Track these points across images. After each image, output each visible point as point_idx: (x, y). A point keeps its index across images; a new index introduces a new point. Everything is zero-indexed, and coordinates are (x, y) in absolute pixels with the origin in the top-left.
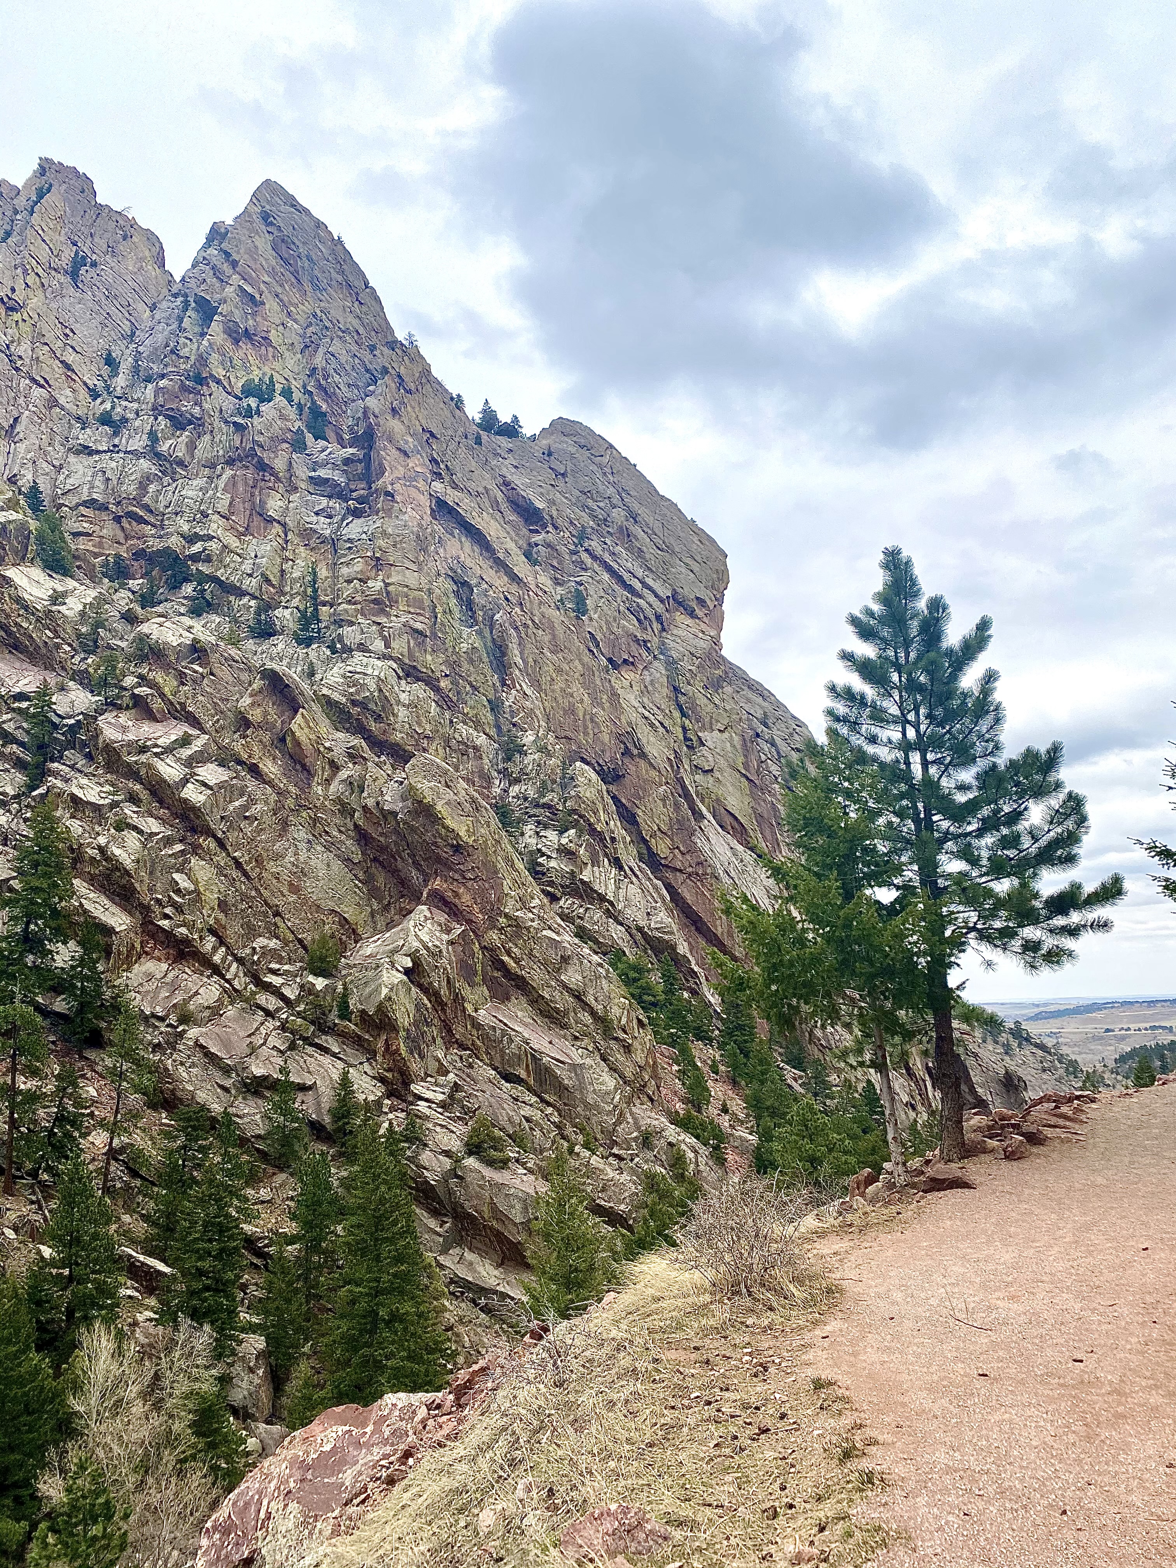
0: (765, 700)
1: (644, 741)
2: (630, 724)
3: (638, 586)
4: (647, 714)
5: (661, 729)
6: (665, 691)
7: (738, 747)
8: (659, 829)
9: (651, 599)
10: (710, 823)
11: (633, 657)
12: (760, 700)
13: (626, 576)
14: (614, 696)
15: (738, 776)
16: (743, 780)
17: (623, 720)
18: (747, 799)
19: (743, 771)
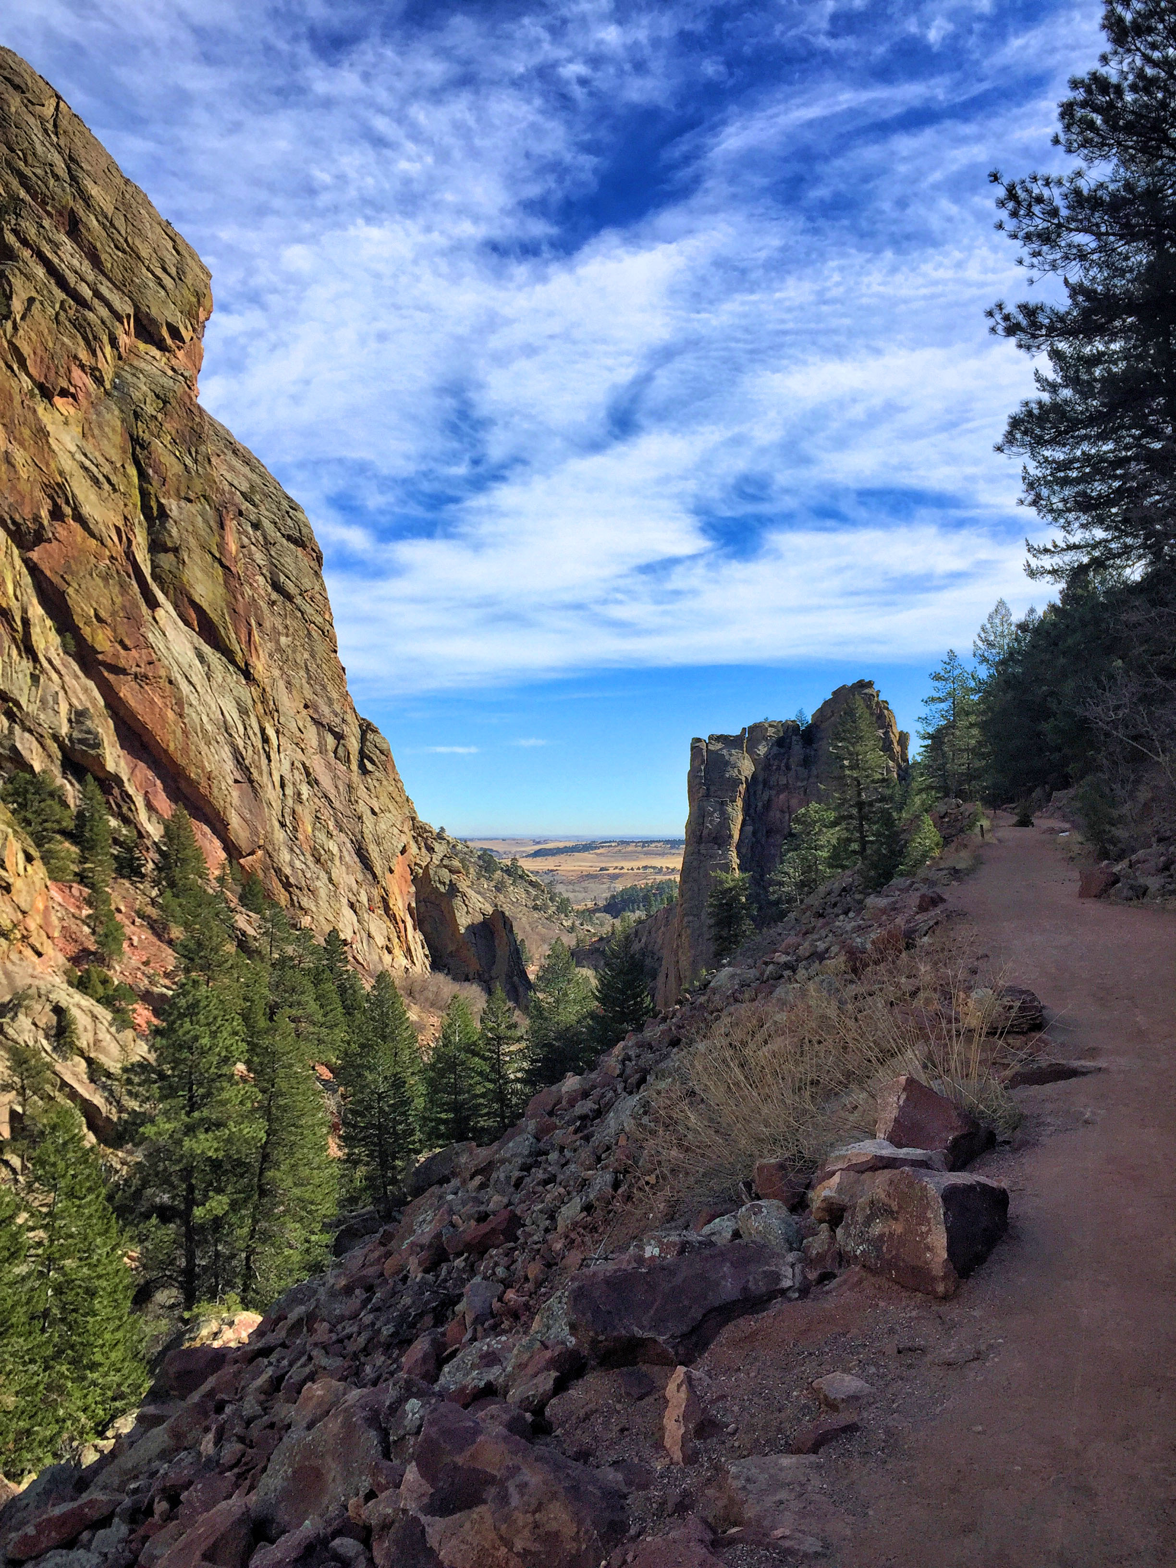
0: (252, 470)
1: (81, 497)
2: (61, 473)
3: (87, 293)
4: (87, 463)
5: (106, 486)
6: (117, 439)
7: (212, 523)
8: (97, 616)
9: (104, 312)
10: (167, 612)
11: (75, 387)
12: (246, 470)
13: (72, 279)
14: (41, 433)
15: (209, 558)
16: (216, 565)
17: (53, 465)
18: (221, 590)
19: (218, 555)
